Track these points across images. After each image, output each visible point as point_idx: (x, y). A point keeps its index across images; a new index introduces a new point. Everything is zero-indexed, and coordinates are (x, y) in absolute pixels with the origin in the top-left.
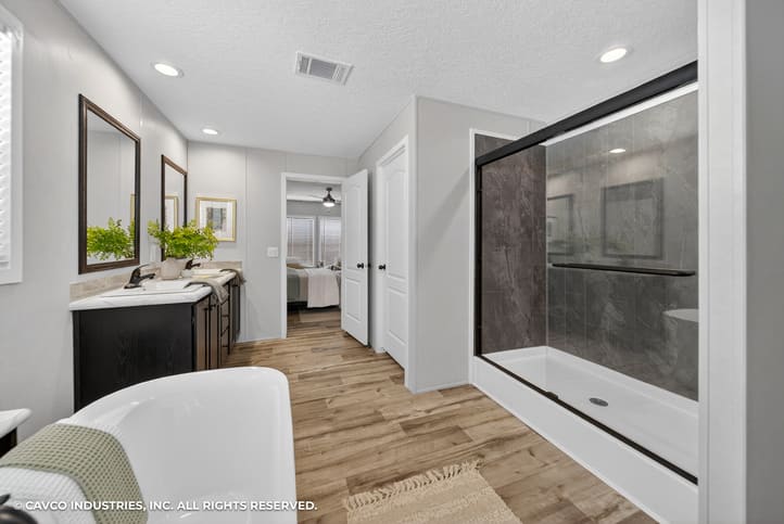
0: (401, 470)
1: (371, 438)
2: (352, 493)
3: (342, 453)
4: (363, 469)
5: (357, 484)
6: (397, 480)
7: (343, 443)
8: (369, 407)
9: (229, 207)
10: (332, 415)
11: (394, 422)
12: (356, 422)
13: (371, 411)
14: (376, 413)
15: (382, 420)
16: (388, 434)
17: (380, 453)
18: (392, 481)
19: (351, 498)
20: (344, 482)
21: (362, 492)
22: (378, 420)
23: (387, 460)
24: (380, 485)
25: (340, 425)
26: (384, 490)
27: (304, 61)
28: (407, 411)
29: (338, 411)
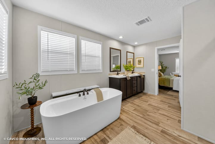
0: (147, 135)
1: (149, 125)
2: (131, 127)
3: (138, 121)
4: (139, 127)
5: (134, 127)
6: (142, 135)
7: (141, 120)
8: (158, 120)
9: (142, 59)
10: (146, 115)
11: (161, 128)
12: (149, 120)
13: (157, 121)
14: (158, 122)
15: (158, 125)
16: (154, 128)
17: (146, 128)
18: (141, 134)
19: (130, 128)
20: (132, 125)
21: (133, 129)
22: (157, 124)
23: (146, 131)
24: (138, 132)
25: (145, 118)
26: (137, 133)
27: (137, 24)
28: (169, 130)
29: (148, 115)
